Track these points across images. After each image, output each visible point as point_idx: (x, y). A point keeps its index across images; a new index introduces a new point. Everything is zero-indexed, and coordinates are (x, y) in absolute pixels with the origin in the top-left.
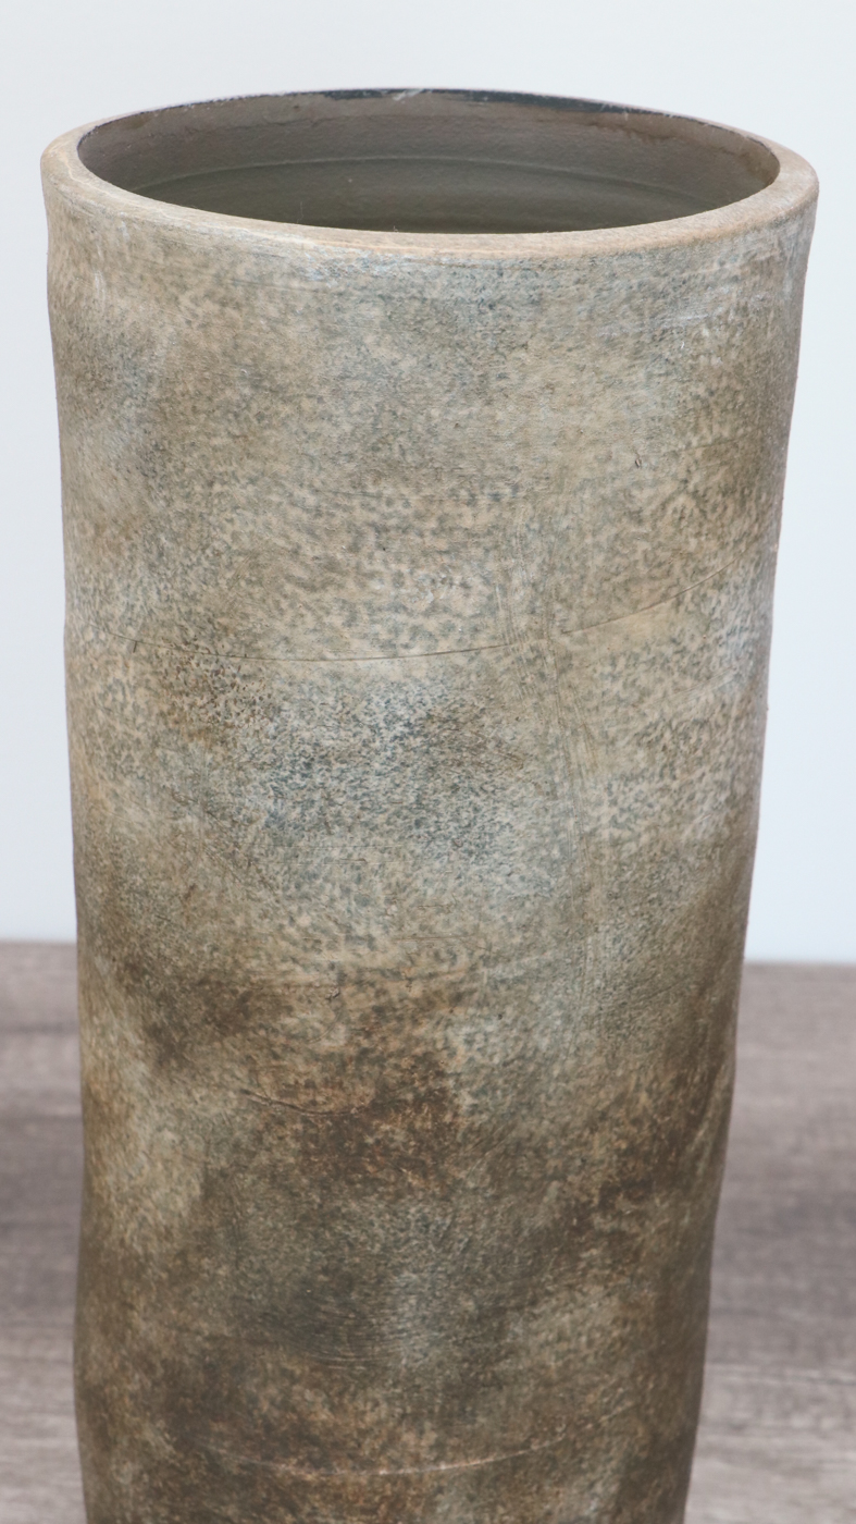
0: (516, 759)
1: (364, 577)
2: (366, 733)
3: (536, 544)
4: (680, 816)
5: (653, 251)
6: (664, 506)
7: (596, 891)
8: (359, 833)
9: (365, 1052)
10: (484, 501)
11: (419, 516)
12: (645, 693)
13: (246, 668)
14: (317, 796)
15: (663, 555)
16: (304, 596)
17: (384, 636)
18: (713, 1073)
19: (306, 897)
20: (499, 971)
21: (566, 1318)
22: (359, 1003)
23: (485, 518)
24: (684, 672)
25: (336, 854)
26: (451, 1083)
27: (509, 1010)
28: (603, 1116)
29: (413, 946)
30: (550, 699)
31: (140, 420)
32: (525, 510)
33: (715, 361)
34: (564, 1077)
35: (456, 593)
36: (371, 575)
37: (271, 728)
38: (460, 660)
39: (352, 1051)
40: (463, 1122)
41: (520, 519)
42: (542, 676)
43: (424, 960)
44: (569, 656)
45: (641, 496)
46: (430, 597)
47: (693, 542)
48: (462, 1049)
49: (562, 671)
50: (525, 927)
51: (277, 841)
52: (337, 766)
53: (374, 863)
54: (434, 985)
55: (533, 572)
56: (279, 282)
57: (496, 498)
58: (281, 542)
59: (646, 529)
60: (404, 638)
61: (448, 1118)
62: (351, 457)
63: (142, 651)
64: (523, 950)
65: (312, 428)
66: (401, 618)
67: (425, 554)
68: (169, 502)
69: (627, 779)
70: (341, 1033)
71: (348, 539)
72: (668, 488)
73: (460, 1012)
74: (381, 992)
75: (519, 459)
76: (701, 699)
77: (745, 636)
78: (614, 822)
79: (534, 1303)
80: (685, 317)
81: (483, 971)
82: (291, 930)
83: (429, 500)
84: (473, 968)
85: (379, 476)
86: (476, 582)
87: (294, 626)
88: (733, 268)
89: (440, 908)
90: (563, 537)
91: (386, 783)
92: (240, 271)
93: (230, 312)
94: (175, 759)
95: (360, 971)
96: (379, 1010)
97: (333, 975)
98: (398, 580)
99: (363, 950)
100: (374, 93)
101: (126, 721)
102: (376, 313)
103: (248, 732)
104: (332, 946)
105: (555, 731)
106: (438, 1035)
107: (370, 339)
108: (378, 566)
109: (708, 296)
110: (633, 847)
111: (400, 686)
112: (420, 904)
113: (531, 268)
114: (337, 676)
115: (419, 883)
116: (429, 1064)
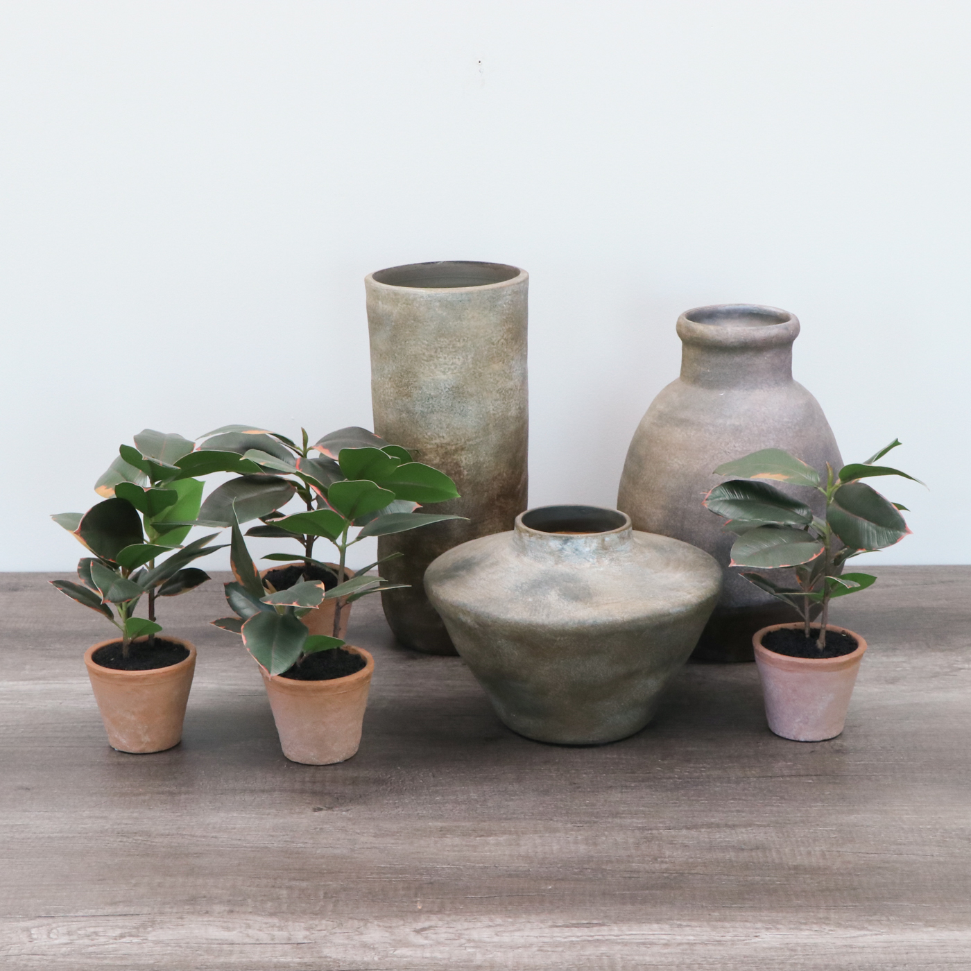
0: (472, 395)
1: (438, 358)
2: (440, 391)
3: (473, 349)
4: (508, 410)
5: (492, 290)
6: (498, 341)
7: (491, 425)
8: (440, 413)
9: (443, 463)
10: (461, 341)
11: (449, 345)
12: (498, 382)
13: (415, 380)
14: (431, 406)
15: (499, 352)
16: (426, 363)
17: (443, 370)
18: (521, 474)
19: (429, 428)
20: (471, 443)
21: (491, 526)
22: (442, 451)
23: (462, 344)
24: (506, 377)
25: (435, 418)
26: (462, 469)
27: (474, 452)
28: (496, 478)
29: (452, 437)
30: (478, 383)
31: (390, 330)
32: (469, 343)
33: (507, 312)
34: (486, 467)
35: (457, 360)
36: (440, 358)
37: (420, 392)
38: (459, 374)
39: (441, 463)
40: (465, 478)
41: (469, 344)
42: (476, 377)
43: (455, 440)
44: (481, 373)
45: (494, 339)
46: (452, 361)
47: (506, 350)
48: (464, 461)
49: (480, 376)
50: (476, 433)
51: (423, 417)
52: (434, 399)
53: (443, 420)
54: (458, 446)
55: (472, 355)
56: (418, 300)
57: (464, 340)
58: (421, 352)
59: (495, 346)
60: (447, 370)
61: (462, 477)
62: (434, 333)
63: (392, 380)
64: (476, 438)
65: (426, 328)
66: (446, 366)
67: (450, 352)
68: (397, 346)
69: (496, 400)
70: (438, 458)
71: (434, 350)
72: (499, 338)
73: (463, 452)
74: (446, 449)
75: (468, 332)
76: (510, 384)
77: (520, 372)
78: (493, 410)
79: (483, 521)
80: (500, 303)
81: (467, 443)
82: (427, 437)
83: (450, 341)
84: (465, 442)
85: (440, 337)
86: (461, 358)
87: (424, 369)
88: (509, 292)
89: (458, 429)
90: (478, 348)
91: (445, 402)
92: (411, 298)
93: (409, 306)
94: (400, 402)
95: (441, 444)
96: (446, 453)
97: (436, 446)
98: (445, 358)
99: (442, 439)
100: (433, 263)
101: (388, 396)
102: (438, 304)
103: (415, 393)
104: (435, 439)
105: (479, 389)
106: (459, 458)
107: (437, 309)
108: (441, 356)
109: (504, 298)
110: (498, 416)
111: (446, 381)
112: (453, 428)
113: (467, 294)
114: (433, 379)
115: (453, 423)
116: (457, 464)
